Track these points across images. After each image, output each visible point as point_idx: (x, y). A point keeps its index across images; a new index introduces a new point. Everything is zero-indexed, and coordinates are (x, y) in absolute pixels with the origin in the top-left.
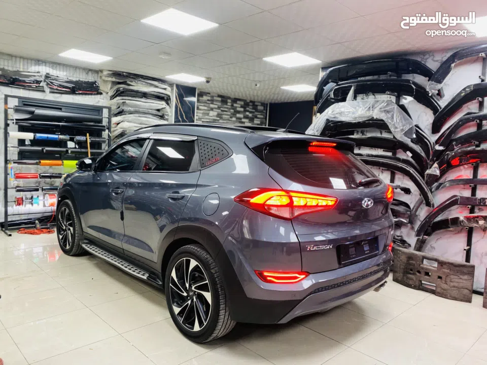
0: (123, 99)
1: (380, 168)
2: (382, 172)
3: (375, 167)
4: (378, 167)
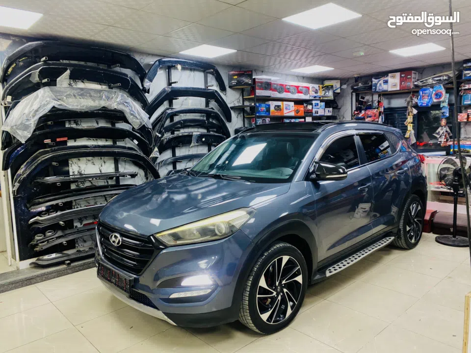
1: (101, 159)
2: (105, 162)
3: (96, 158)
4: (99, 158)
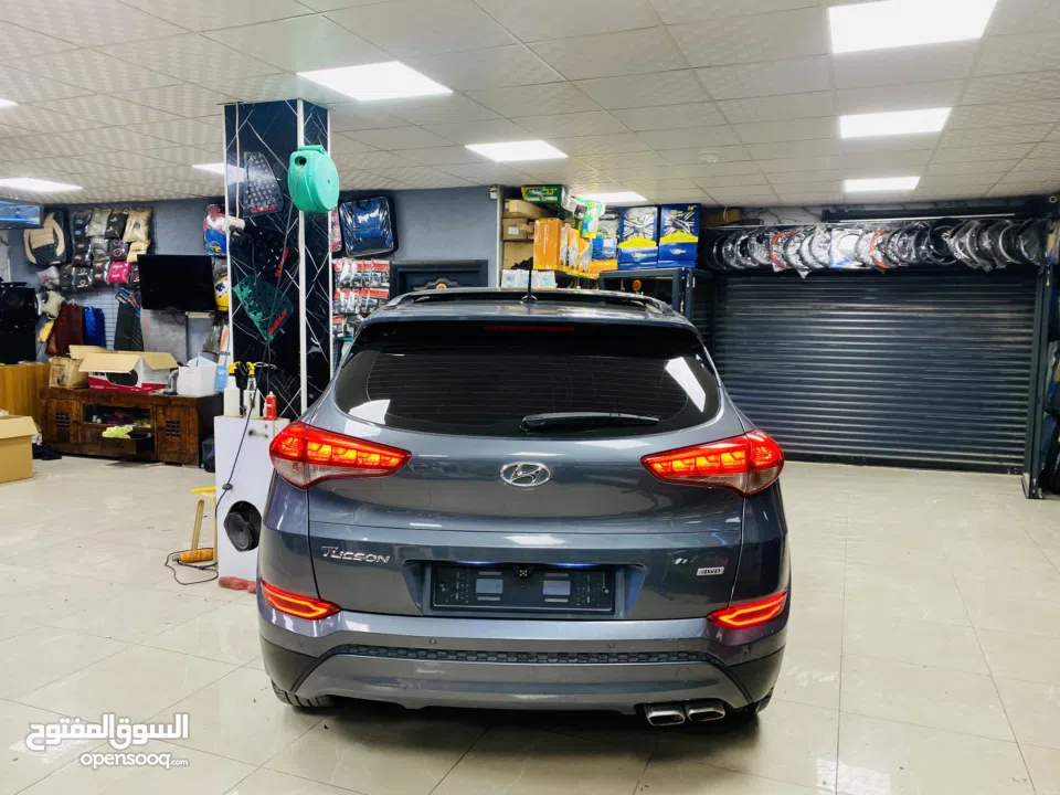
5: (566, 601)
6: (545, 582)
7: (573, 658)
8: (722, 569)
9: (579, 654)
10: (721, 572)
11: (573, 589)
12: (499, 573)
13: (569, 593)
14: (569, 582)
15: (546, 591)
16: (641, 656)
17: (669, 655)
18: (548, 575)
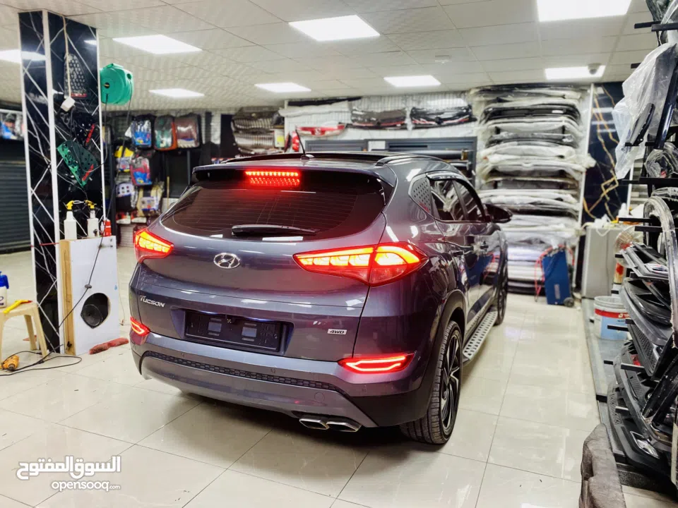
0: (495, 123)
5: (253, 340)
6: (244, 328)
7: (253, 375)
8: (345, 331)
9: (257, 374)
10: (345, 333)
11: (258, 334)
12: (220, 320)
13: (255, 335)
14: (256, 330)
15: (243, 333)
16: (293, 381)
17: (310, 383)
18: (246, 324)
